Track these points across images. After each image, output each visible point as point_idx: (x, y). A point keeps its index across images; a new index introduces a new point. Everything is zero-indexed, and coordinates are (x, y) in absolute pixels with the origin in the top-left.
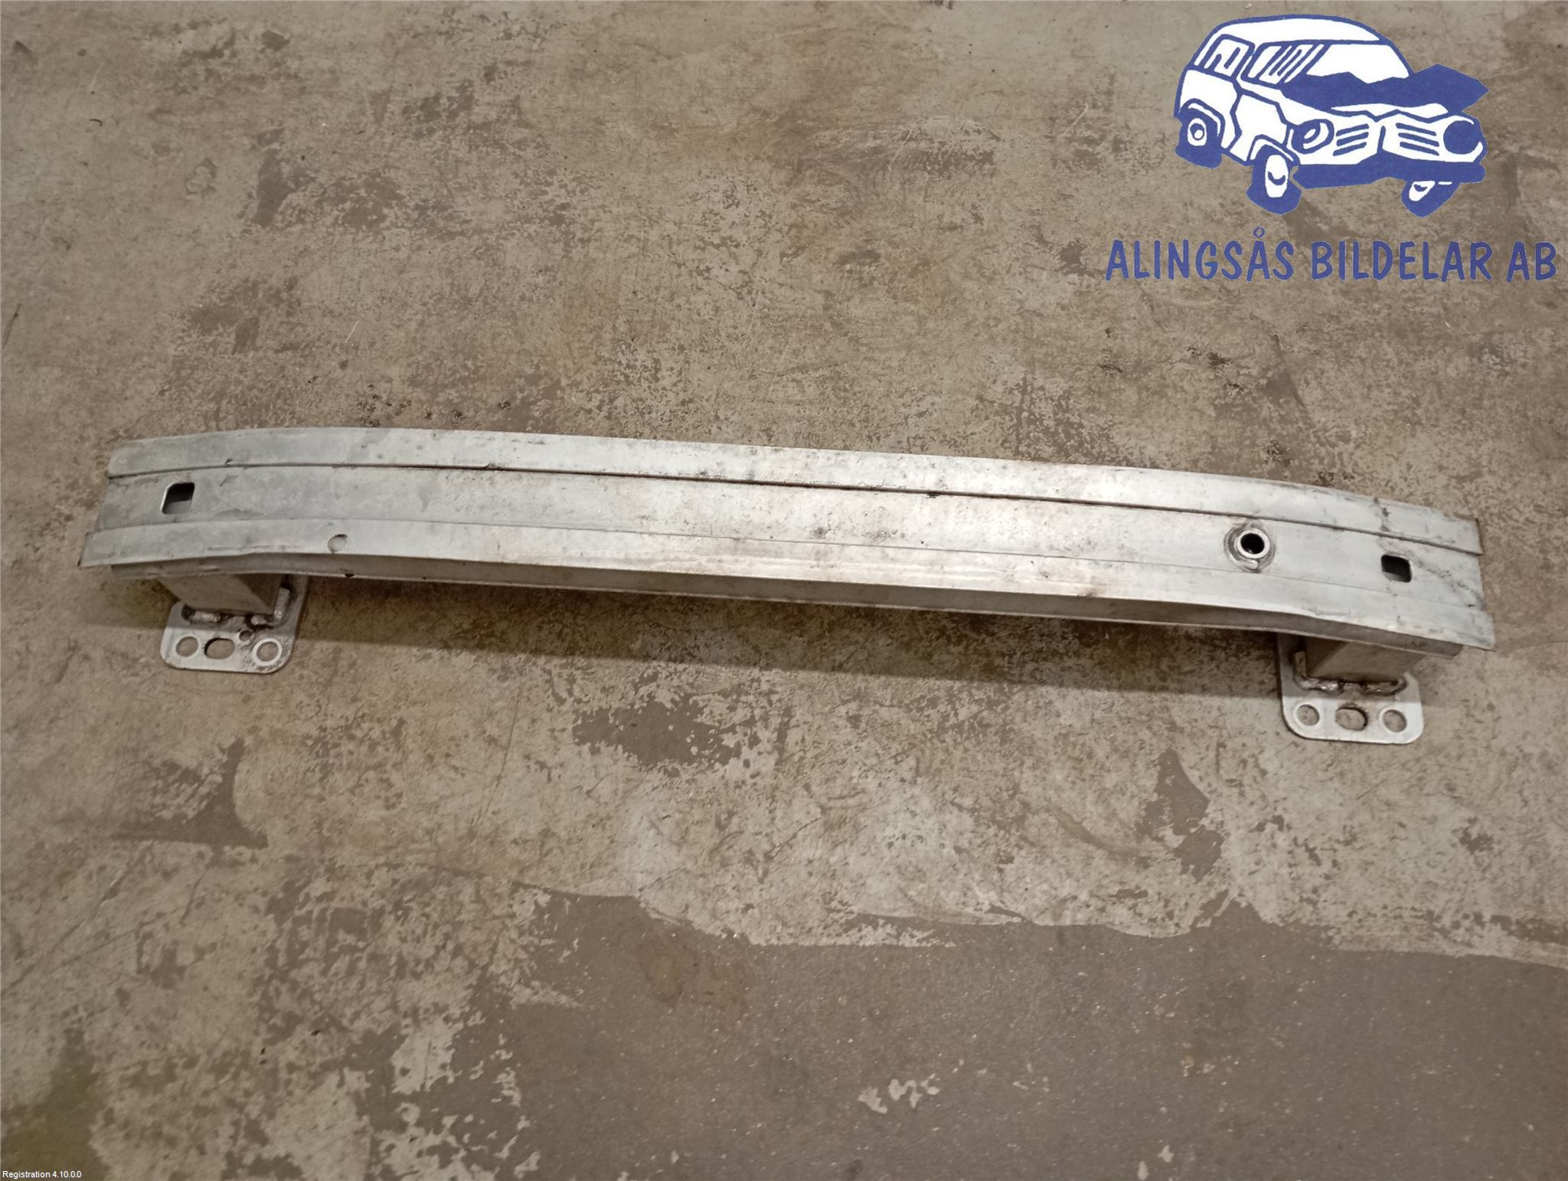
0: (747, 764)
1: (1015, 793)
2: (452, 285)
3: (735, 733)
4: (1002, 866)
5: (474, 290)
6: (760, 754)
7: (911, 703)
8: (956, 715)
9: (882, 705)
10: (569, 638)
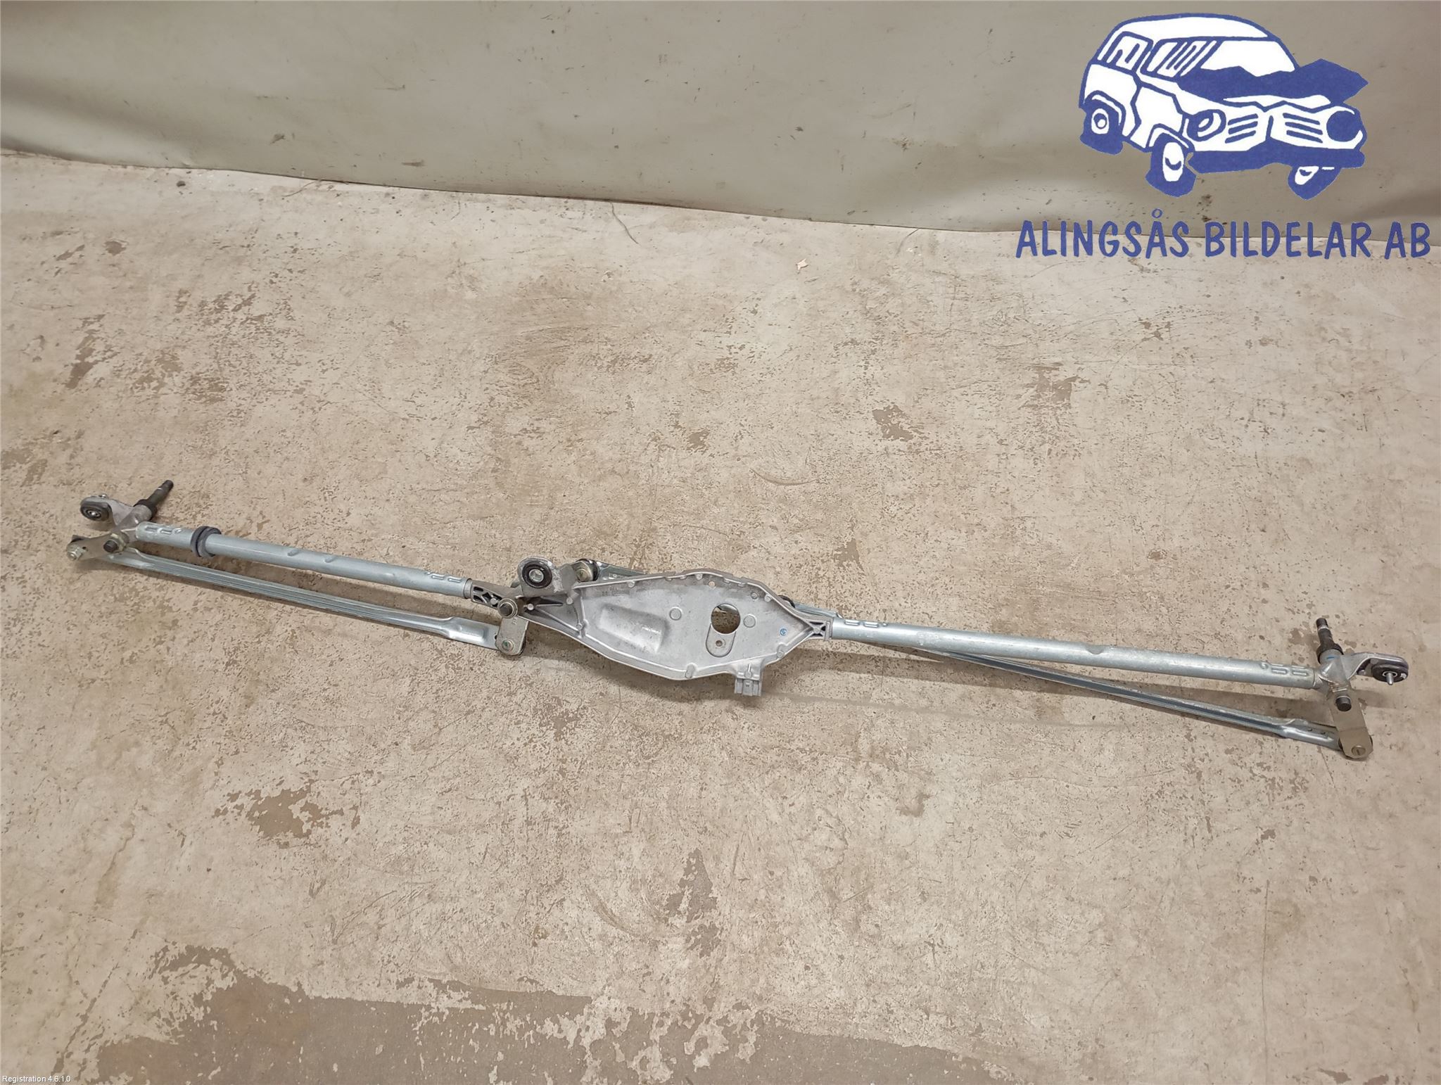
3: (342, 814)
4: (537, 941)
7: (492, 798)
8: (527, 810)
10: (227, 727)
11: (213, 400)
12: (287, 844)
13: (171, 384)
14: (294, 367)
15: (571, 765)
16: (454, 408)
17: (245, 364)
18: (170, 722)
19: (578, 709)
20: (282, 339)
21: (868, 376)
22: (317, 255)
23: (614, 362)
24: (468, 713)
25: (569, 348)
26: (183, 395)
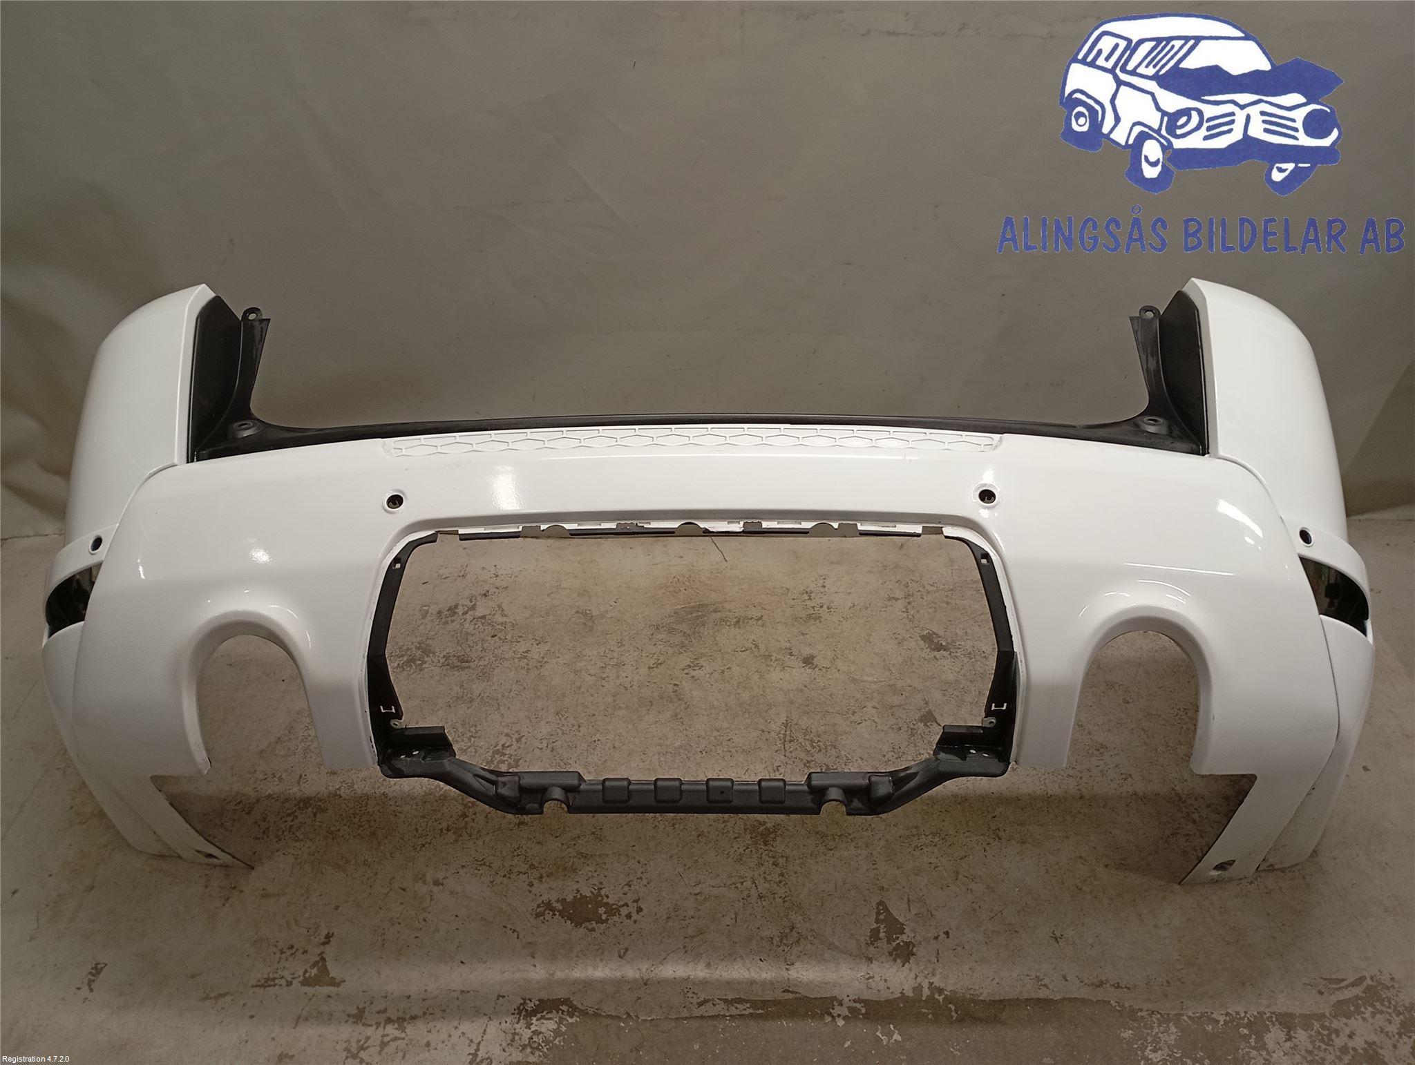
0: (635, 922)
1: (793, 928)
2: (463, 692)
3: (628, 906)
4: (787, 967)
5: (476, 693)
6: (643, 917)
7: (731, 885)
8: (757, 889)
9: (713, 887)
10: (530, 863)
11: (463, 668)
12: (593, 930)
13: (430, 662)
14: (515, 644)
15: (780, 859)
16: (636, 657)
17: (480, 645)
18: (488, 864)
19: (774, 826)
20: (501, 628)
21: (910, 617)
22: (513, 577)
23: (738, 622)
24: (699, 836)
25: (704, 616)
26: (440, 667)
